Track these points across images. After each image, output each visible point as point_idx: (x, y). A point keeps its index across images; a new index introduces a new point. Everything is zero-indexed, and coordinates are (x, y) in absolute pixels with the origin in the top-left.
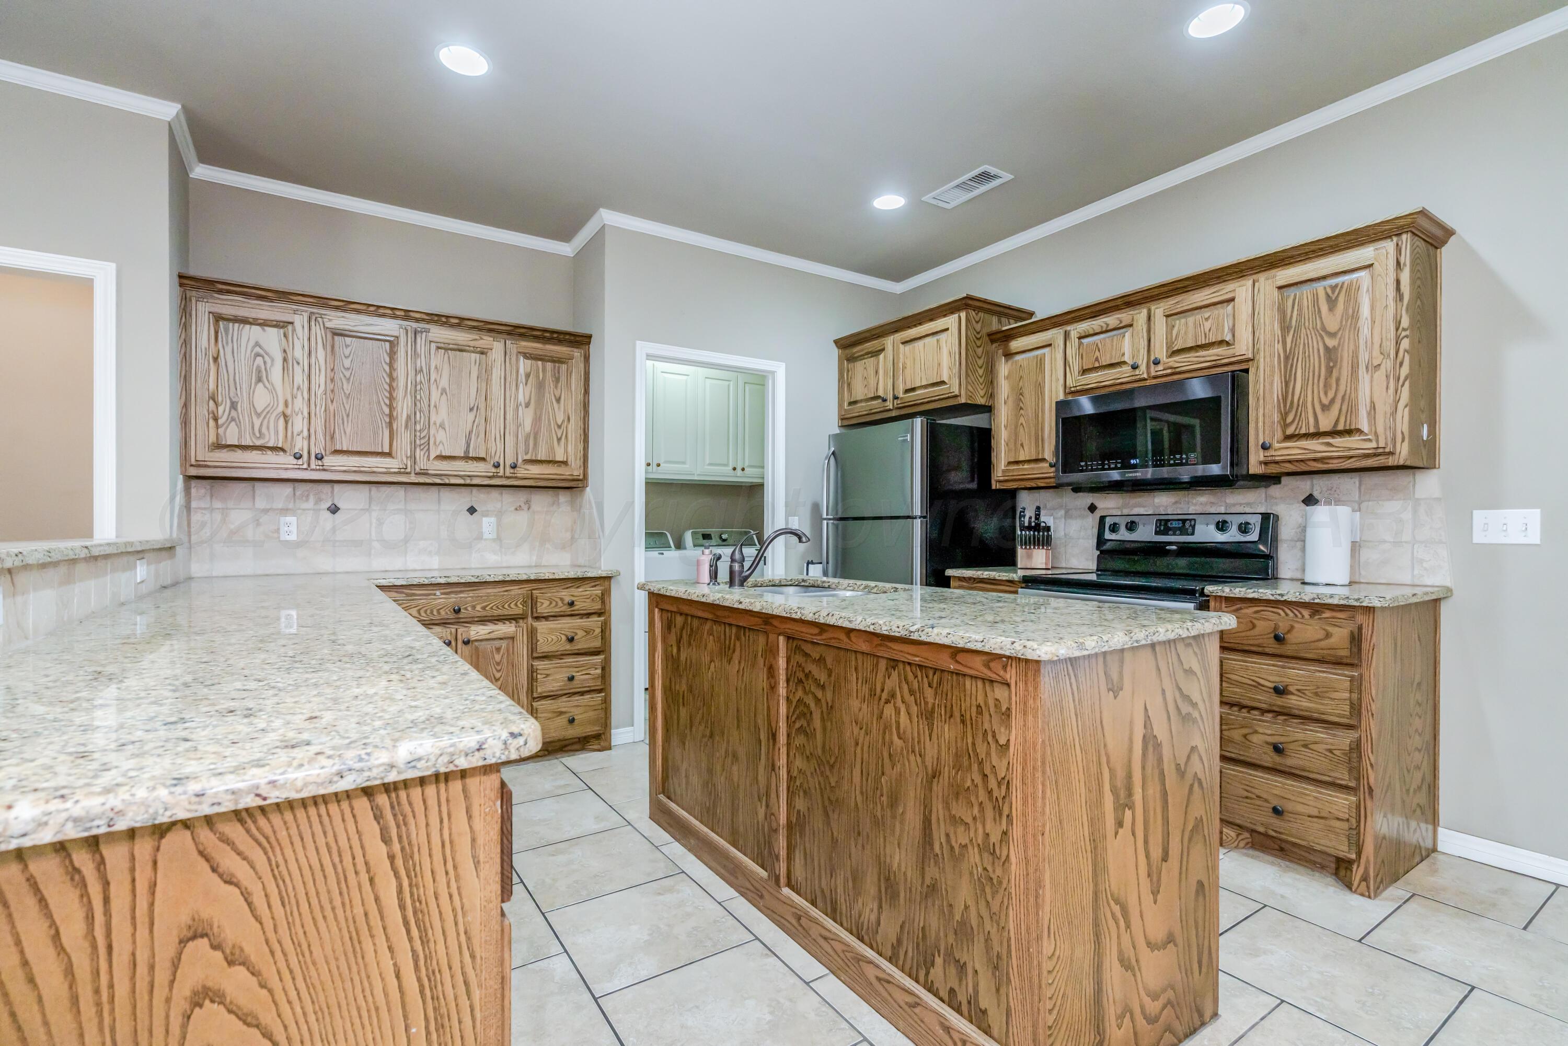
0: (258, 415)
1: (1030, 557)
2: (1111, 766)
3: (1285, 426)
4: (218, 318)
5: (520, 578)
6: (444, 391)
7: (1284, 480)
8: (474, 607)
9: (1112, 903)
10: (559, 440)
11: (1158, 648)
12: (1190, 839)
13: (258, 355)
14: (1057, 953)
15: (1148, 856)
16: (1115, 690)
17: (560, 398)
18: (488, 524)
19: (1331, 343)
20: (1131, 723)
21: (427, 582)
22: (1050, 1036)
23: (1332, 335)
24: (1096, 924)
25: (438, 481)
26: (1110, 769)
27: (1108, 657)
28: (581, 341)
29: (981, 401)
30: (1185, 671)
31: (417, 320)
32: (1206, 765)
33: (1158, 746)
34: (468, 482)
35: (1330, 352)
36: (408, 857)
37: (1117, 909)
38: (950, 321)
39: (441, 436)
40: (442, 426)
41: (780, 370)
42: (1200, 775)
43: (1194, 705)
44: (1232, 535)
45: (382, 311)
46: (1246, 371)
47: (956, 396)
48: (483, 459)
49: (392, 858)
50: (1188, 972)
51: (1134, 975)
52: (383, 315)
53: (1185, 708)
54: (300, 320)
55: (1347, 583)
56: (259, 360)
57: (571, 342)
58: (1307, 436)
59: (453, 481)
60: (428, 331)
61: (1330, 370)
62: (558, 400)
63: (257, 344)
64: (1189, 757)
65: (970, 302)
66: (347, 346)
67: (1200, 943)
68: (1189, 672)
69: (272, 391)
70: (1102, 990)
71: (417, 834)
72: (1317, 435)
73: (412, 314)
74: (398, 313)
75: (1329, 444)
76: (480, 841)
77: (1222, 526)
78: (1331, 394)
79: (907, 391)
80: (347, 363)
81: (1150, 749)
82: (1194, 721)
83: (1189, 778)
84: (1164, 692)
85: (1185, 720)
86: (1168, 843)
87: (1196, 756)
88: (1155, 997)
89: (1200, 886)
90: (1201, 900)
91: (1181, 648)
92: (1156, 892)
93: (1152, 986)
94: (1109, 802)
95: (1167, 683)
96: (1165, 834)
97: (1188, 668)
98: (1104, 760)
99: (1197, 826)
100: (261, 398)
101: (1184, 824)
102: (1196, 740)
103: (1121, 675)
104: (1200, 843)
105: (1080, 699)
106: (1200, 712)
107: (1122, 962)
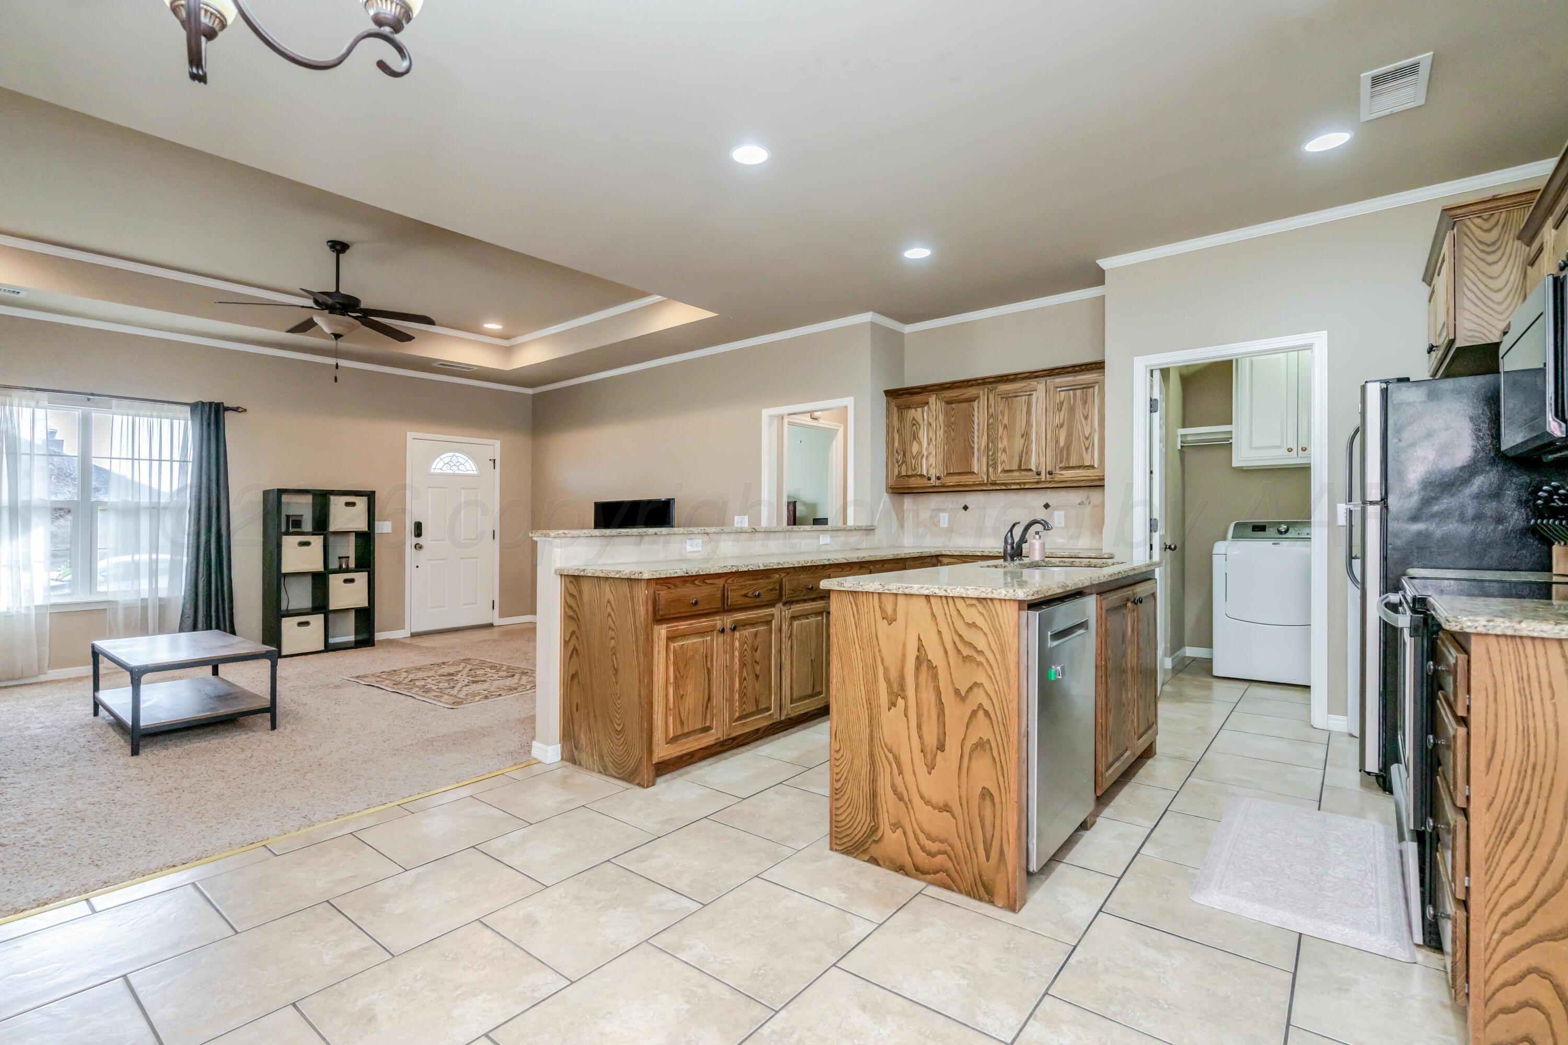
0: (914, 458)
2: (886, 664)
4: (899, 407)
6: (1005, 426)
9: (886, 750)
10: (1087, 449)
11: (933, 600)
12: (973, 749)
13: (914, 425)
14: (842, 752)
15: (921, 737)
16: (891, 620)
17: (1088, 415)
18: (1058, 517)
20: (905, 645)
22: (836, 793)
24: (872, 756)
25: (1003, 487)
26: (884, 667)
27: (883, 597)
28: (1098, 366)
30: (968, 624)
31: (991, 383)
33: (933, 669)
34: (1023, 487)
37: (890, 756)
39: (1004, 457)
40: (1005, 450)
41: (1320, 340)
42: (987, 706)
43: (980, 652)
45: (970, 383)
47: (1452, 340)
48: (1030, 470)
49: (631, 597)
50: (971, 847)
51: (907, 807)
52: (972, 386)
53: (966, 651)
54: (932, 399)
56: (914, 427)
57: (1088, 370)
59: (1013, 487)
60: (996, 388)
62: (1084, 419)
63: (914, 419)
64: (971, 688)
66: (953, 409)
67: (988, 836)
68: (973, 625)
69: (920, 443)
70: (877, 797)
71: (634, 594)
73: (987, 380)
74: (979, 382)
80: (953, 419)
81: (924, 667)
82: (979, 664)
83: (971, 705)
84: (939, 632)
85: (967, 659)
86: (945, 740)
87: (981, 690)
88: (929, 837)
89: (986, 793)
90: (988, 803)
91: (960, 604)
92: (931, 767)
93: (926, 828)
94: (882, 686)
95: (943, 627)
96: (941, 730)
97: (970, 622)
98: (879, 659)
99: (981, 745)
100: (915, 448)
101: (965, 735)
102: (982, 678)
103: (895, 610)
104: (988, 760)
105: (859, 618)
106: (987, 660)
107: (895, 791)
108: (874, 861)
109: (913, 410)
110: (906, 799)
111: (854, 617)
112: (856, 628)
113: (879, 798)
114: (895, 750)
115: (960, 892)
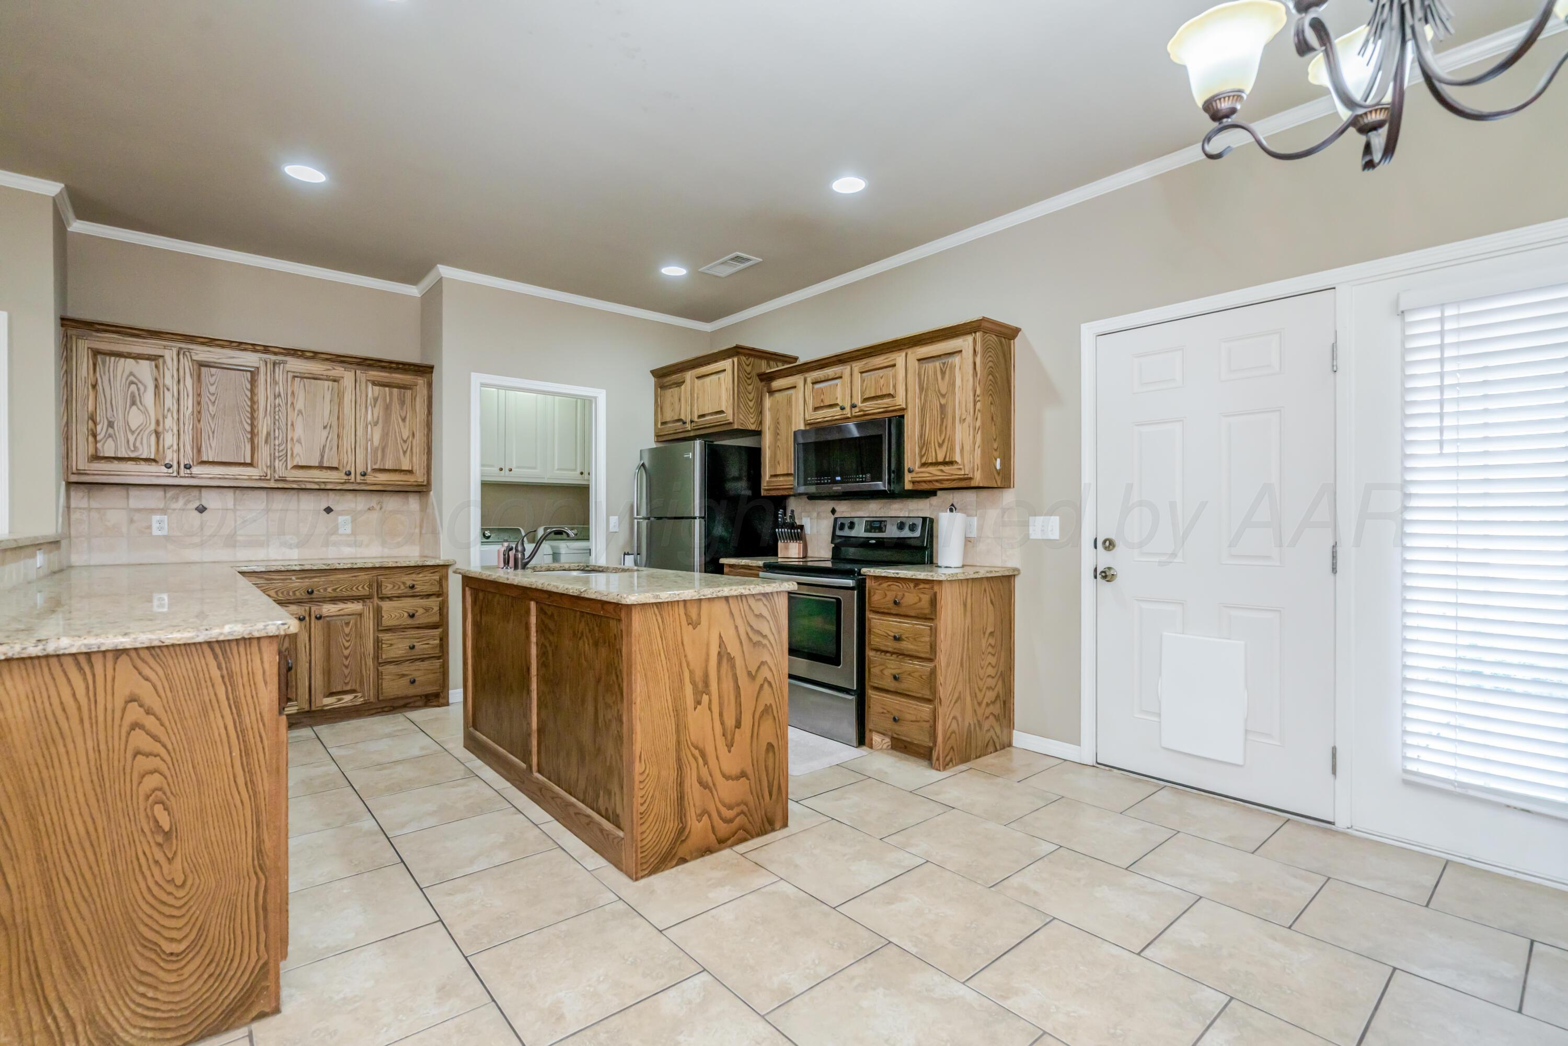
0: (133, 432)
1: (787, 548)
2: (691, 668)
3: (921, 457)
4: (96, 353)
5: (366, 566)
6: (300, 412)
7: (939, 493)
8: (325, 589)
9: (692, 749)
10: (405, 453)
11: (731, 601)
12: (760, 717)
13: (132, 383)
14: (647, 772)
15: (722, 723)
16: (694, 624)
17: (405, 417)
18: (344, 523)
19: (943, 401)
20: (708, 645)
22: (641, 818)
23: (943, 396)
24: (679, 759)
25: (295, 486)
26: (690, 671)
27: (688, 604)
28: (425, 370)
29: (753, 427)
30: (756, 616)
31: (275, 354)
32: (775, 673)
33: (731, 659)
34: (323, 487)
35: (943, 407)
36: (231, 676)
37: (696, 753)
38: (726, 364)
39: (297, 449)
40: (299, 441)
41: (601, 396)
42: (770, 678)
43: (765, 637)
44: (906, 533)
45: (243, 346)
46: (903, 417)
47: (730, 423)
48: (336, 469)
49: (223, 677)
50: (760, 796)
51: (711, 792)
52: (245, 350)
53: (755, 638)
54: (169, 355)
55: (960, 565)
56: (133, 387)
57: (415, 371)
58: (932, 464)
59: (309, 486)
60: (285, 362)
61: (942, 420)
62: (404, 420)
63: (131, 374)
64: (759, 667)
65: (740, 350)
66: (212, 375)
67: (771, 780)
68: (760, 616)
69: (145, 412)
70: (684, 797)
71: (235, 668)
72: (937, 464)
73: (271, 349)
74: (258, 348)
75: (942, 471)
76: (268, 673)
77: (901, 526)
78: (943, 437)
79: (700, 416)
80: (212, 389)
81: (725, 660)
82: (764, 646)
83: (759, 680)
84: (736, 627)
85: (756, 644)
86: (741, 717)
87: (766, 667)
88: (730, 808)
89: (770, 746)
90: (771, 754)
91: (752, 601)
92: (730, 746)
93: (727, 801)
94: (689, 690)
95: (739, 622)
96: (738, 712)
97: (758, 613)
98: (684, 665)
99: (767, 709)
100: (137, 419)
101: (755, 707)
102: (766, 658)
103: (699, 615)
104: (770, 721)
105: (664, 629)
106: (769, 641)
107: (700, 782)
108: (683, 861)
109: (127, 361)
110: (711, 785)
111: (659, 629)
112: (661, 640)
113: (686, 798)
114: (701, 745)
115: (753, 837)
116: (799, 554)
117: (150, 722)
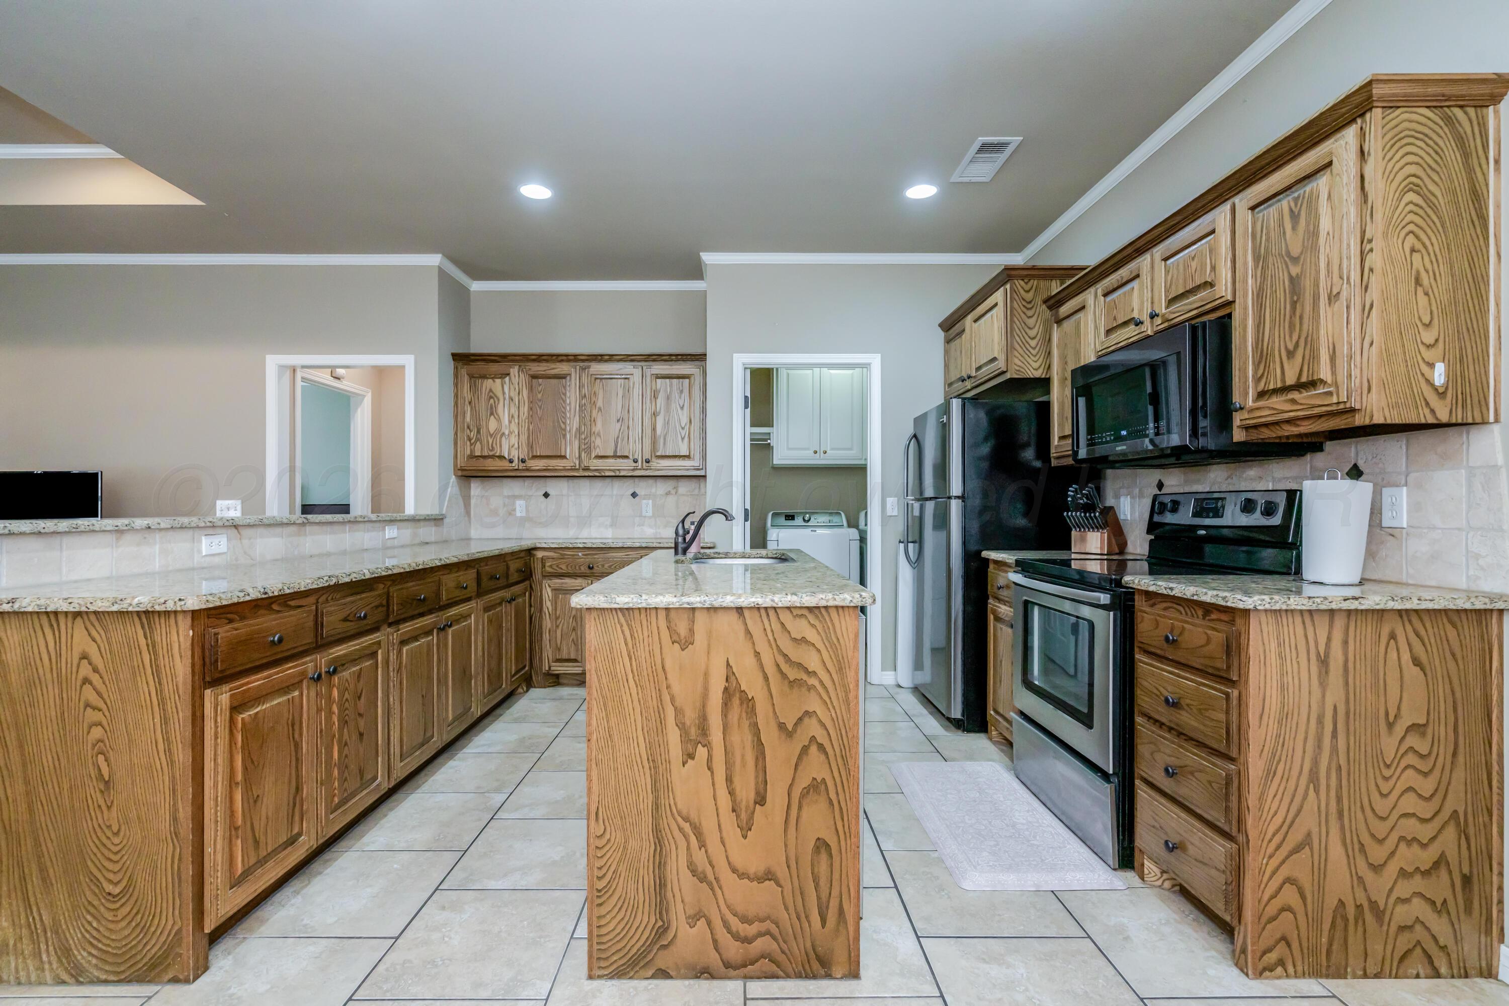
0: (491, 436)
2: (677, 704)
3: (1258, 380)
4: (471, 376)
6: (600, 409)
7: (1328, 445)
8: (603, 566)
9: (679, 819)
10: (683, 439)
11: (747, 613)
12: (803, 795)
13: (491, 397)
14: (607, 836)
15: (731, 793)
16: (686, 643)
17: (684, 406)
18: (647, 506)
19: (1296, 271)
20: (706, 675)
21: (571, 546)
22: (598, 897)
23: (1295, 260)
24: (657, 831)
25: (597, 474)
26: (676, 709)
27: (673, 614)
28: (700, 358)
29: (1038, 374)
30: (796, 641)
31: (583, 361)
32: (832, 732)
33: (748, 703)
34: (618, 474)
35: (1294, 282)
36: (154, 647)
37: (687, 827)
39: (598, 442)
40: (599, 435)
41: (875, 361)
42: (822, 738)
43: (813, 674)
44: (1256, 519)
45: (561, 358)
46: (1229, 316)
47: (1004, 371)
48: (627, 457)
49: (148, 645)
50: (802, 916)
51: (712, 889)
52: (562, 361)
53: (792, 674)
54: (514, 371)
55: (1357, 581)
56: (492, 401)
57: (691, 360)
58: (1275, 391)
59: (607, 474)
60: (589, 367)
61: (1294, 304)
62: (682, 408)
63: (491, 391)
64: (800, 720)
65: (1013, 273)
66: (539, 385)
67: (824, 895)
68: (802, 641)
69: (500, 420)
70: (665, 885)
71: (157, 638)
72: (1285, 389)
73: (579, 357)
74: (570, 357)
75: (1293, 401)
76: (182, 647)
77: (1248, 507)
78: (1296, 337)
80: (539, 396)
81: (736, 701)
82: (810, 688)
83: (802, 739)
84: (757, 654)
85: (794, 684)
86: (766, 790)
87: (814, 721)
88: (745, 920)
89: (821, 845)
90: (824, 856)
91: (786, 617)
92: (746, 829)
93: (740, 909)
94: (674, 735)
95: (762, 646)
96: (761, 779)
97: (799, 637)
98: (667, 698)
99: (816, 786)
100: (493, 425)
101: (793, 779)
102: (814, 705)
103: (691, 631)
104: (823, 804)
105: (634, 645)
106: (821, 682)
107: (694, 872)
108: (663, 974)
109: (490, 381)
110: (711, 877)
111: (626, 644)
112: (630, 659)
113: (669, 887)
114: (693, 816)
115: (788, 976)
116: (1102, 548)
117: (95, 678)
